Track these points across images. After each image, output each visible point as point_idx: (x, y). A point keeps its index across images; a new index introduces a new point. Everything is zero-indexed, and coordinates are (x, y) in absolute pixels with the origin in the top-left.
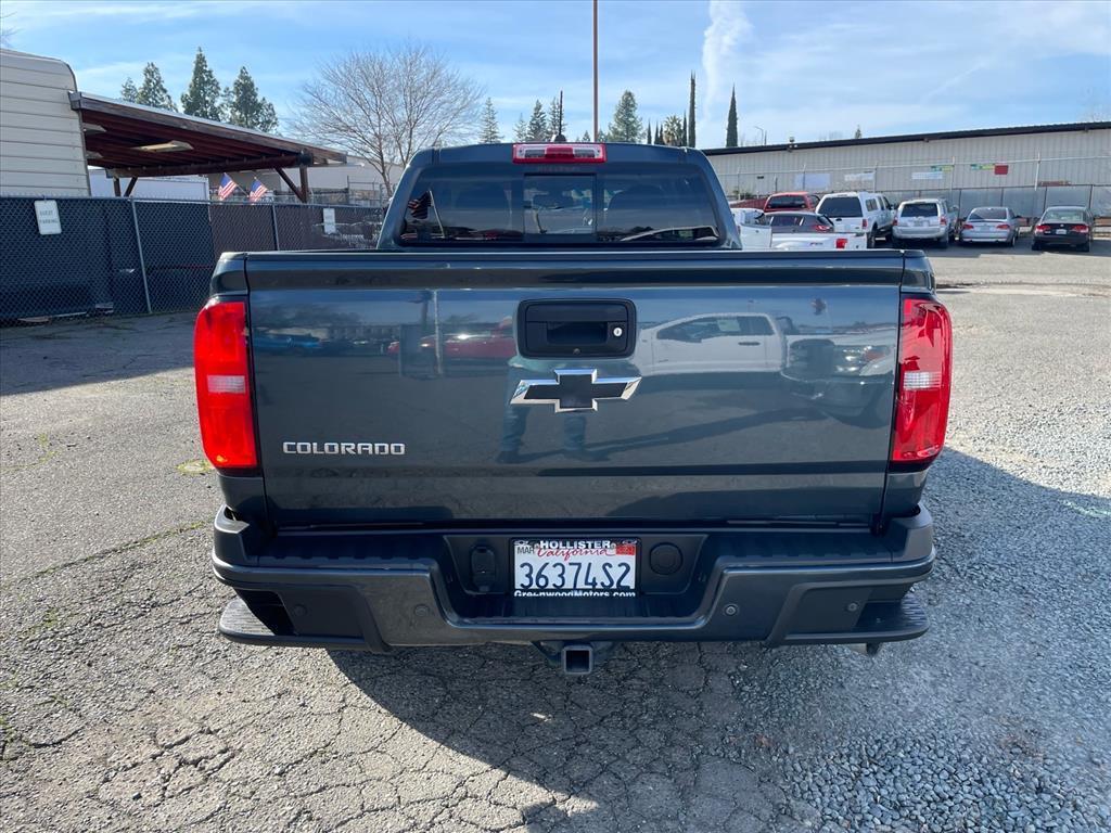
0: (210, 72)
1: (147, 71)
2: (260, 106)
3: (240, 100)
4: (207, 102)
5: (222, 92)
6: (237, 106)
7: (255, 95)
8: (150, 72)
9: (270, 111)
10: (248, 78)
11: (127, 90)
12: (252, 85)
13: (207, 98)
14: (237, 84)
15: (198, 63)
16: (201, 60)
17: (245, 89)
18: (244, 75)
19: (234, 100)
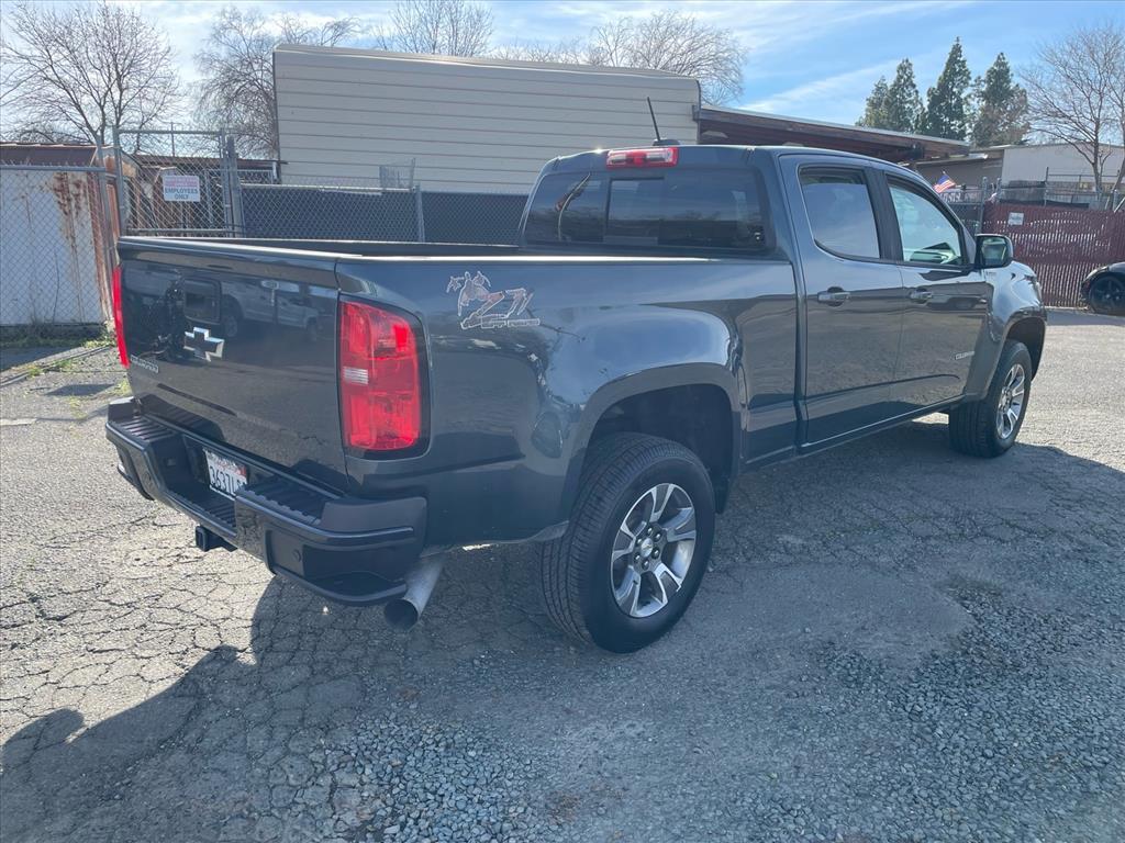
0: (964, 62)
1: (901, 68)
2: (1011, 93)
3: (990, 88)
4: (954, 93)
5: (972, 82)
6: (985, 95)
7: (1009, 82)
8: (904, 69)
9: (1023, 98)
10: (1004, 64)
11: (878, 89)
12: (1008, 71)
13: (955, 90)
14: (991, 72)
15: (952, 54)
16: (957, 50)
17: (999, 75)
18: (1001, 62)
19: (984, 89)
